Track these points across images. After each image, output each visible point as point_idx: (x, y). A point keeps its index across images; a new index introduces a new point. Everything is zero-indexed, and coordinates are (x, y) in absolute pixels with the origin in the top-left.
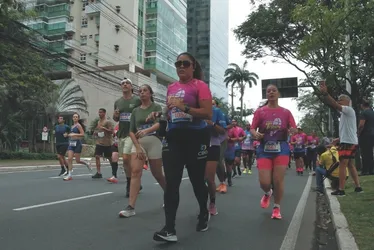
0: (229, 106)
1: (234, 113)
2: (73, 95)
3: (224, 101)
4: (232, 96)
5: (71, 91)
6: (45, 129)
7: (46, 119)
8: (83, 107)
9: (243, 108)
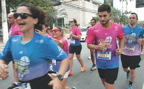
0: (121, 11)
1: (123, 14)
2: (62, 12)
3: (118, 10)
5: (62, 10)
6: (54, 24)
7: (54, 21)
8: (66, 16)
9: (127, 11)
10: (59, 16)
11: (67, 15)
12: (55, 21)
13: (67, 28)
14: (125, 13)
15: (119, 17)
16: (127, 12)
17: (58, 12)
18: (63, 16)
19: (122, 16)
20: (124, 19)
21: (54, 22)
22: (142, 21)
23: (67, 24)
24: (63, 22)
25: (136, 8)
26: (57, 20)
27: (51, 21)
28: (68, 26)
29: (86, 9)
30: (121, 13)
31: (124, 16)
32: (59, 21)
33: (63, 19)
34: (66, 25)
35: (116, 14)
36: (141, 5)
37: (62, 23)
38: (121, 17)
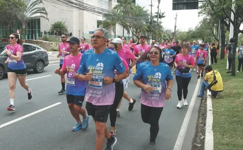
0: (149, 12)
1: (152, 17)
2: (35, 7)
3: (144, 10)
4: (151, 6)
6: (18, 32)
7: (18, 23)
8: (45, 15)
9: (159, 12)
10: (28, 15)
11: (46, 13)
12: (21, 24)
13: (46, 39)
14: (156, 17)
15: (144, 23)
16: (160, 15)
17: (28, 7)
18: (39, 14)
19: (151, 23)
20: (154, 27)
21: (19, 26)
22: (184, 33)
23: (47, 31)
24: (39, 28)
25: (173, 9)
26: (26, 22)
27: (12, 24)
28: (48, 36)
29: (85, 5)
30: (149, 17)
31: (154, 21)
32: (29, 24)
33: (39, 20)
34: (45, 33)
35: (139, 17)
36: (182, 6)
37: (37, 29)
38: (149, 24)
